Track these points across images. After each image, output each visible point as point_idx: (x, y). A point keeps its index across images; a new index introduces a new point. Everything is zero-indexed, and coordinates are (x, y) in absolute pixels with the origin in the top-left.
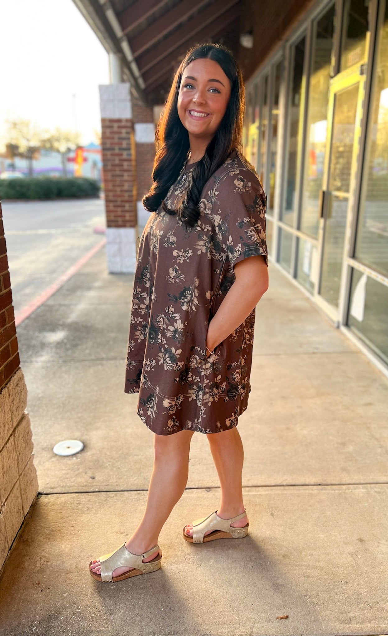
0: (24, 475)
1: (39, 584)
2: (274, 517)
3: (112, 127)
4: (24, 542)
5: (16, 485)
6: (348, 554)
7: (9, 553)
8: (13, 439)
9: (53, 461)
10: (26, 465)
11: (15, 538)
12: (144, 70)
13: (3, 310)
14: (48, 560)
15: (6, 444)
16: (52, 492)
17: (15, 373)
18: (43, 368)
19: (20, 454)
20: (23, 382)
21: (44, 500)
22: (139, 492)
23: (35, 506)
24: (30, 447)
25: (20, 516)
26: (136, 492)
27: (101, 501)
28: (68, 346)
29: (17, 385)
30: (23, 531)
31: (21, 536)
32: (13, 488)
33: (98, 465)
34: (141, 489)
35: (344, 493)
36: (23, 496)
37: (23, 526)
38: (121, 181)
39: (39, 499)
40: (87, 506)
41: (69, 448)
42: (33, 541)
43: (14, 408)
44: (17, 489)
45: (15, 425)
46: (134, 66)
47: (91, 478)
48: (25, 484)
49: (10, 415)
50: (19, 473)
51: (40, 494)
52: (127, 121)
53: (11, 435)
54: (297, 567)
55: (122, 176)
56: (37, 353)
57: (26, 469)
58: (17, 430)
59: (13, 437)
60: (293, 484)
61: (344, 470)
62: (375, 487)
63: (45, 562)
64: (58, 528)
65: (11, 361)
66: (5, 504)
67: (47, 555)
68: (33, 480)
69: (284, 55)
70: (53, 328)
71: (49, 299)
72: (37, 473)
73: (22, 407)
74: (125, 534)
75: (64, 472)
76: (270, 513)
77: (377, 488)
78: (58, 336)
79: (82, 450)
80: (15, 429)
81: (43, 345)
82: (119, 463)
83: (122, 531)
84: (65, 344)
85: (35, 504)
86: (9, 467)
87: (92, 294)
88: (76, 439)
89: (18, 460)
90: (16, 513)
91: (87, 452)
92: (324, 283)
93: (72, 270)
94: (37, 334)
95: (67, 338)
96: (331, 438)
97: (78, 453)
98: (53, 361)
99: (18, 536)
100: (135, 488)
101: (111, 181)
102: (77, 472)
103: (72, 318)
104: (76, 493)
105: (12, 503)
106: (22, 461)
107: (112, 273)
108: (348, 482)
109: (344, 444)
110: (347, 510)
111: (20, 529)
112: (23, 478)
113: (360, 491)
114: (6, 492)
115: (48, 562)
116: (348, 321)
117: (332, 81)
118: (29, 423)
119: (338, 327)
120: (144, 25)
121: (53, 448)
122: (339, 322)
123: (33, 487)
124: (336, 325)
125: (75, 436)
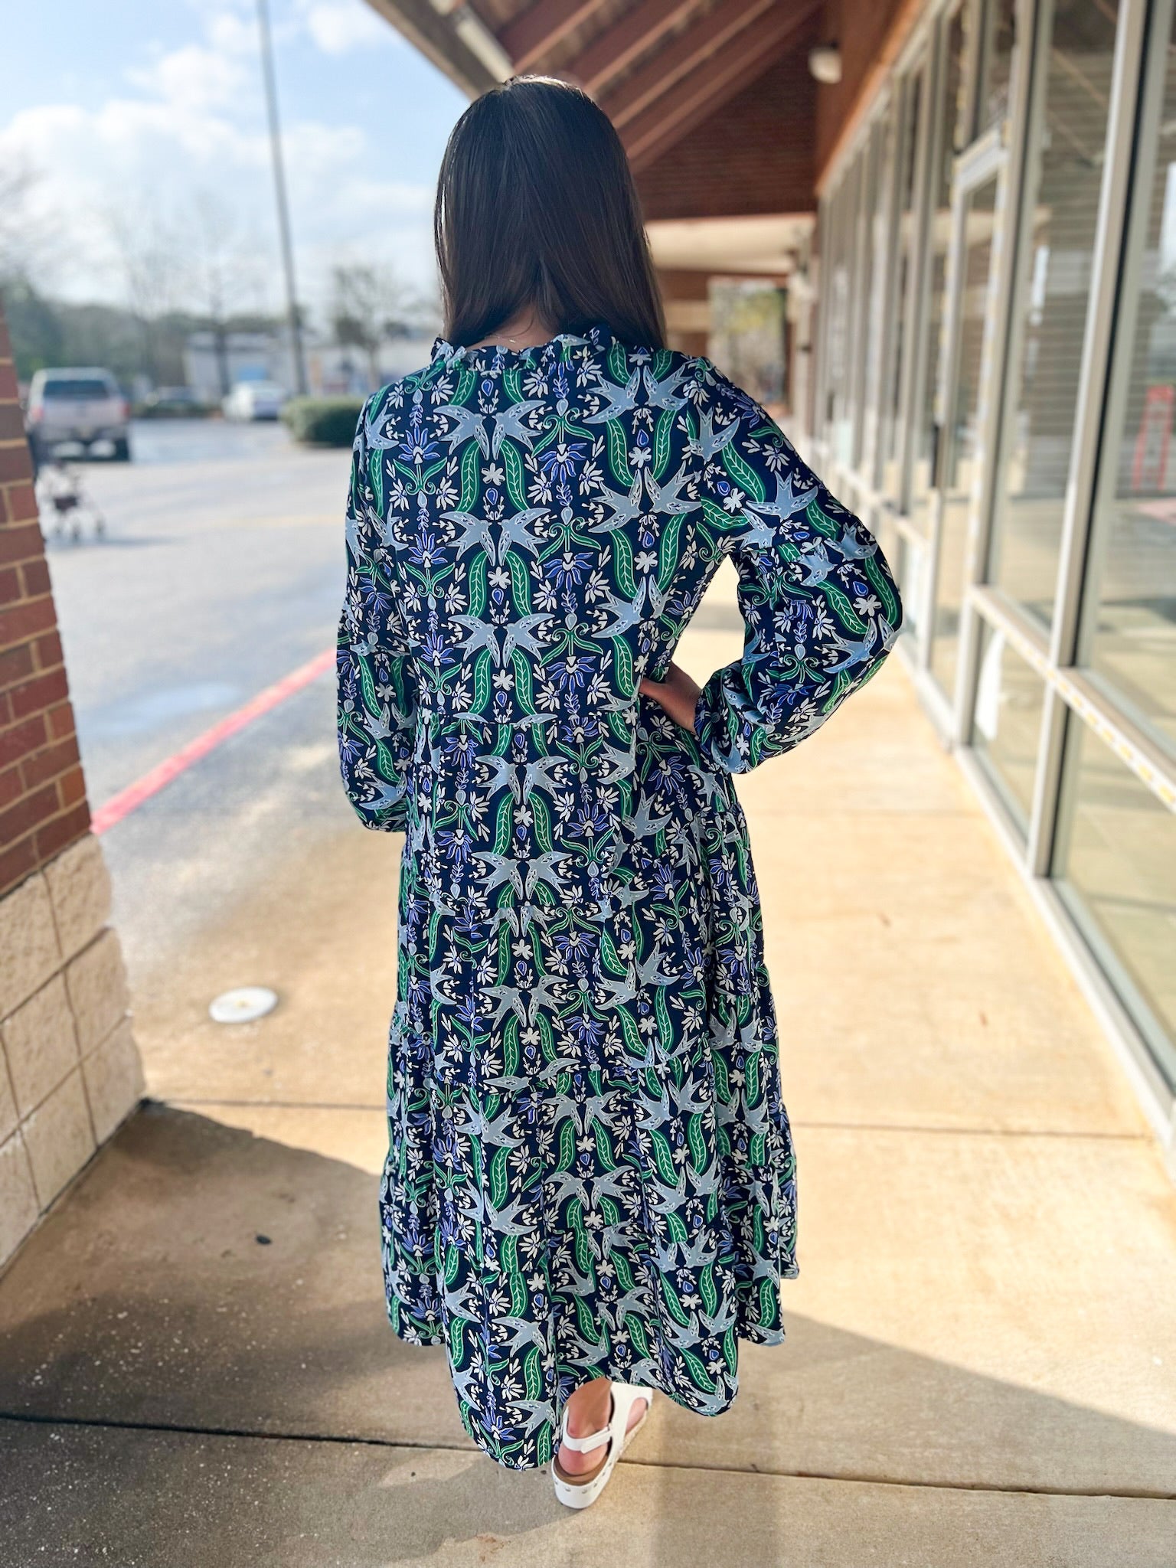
0: (99, 1058)
4: (80, 1198)
7: (41, 1220)
8: (62, 982)
9: (201, 1033)
10: (106, 1038)
11: (63, 1190)
13: (37, 713)
14: (112, 1241)
15: (38, 991)
17: (76, 843)
18: (257, 827)
19: (83, 1013)
20: (97, 864)
24: (119, 1000)
25: (83, 1145)
29: (78, 869)
30: (87, 1177)
31: (78, 1186)
32: (58, 1087)
33: (288, 1046)
36: (93, 1104)
41: (242, 1006)
42: (99, 1198)
43: (67, 918)
44: (74, 1087)
45: (69, 951)
47: (265, 1073)
48: (102, 1077)
49: (52, 933)
50: (79, 1052)
51: (148, 1100)
53: (56, 974)
57: (106, 1046)
58: (73, 967)
59: (60, 979)
63: (107, 1244)
65: (63, 819)
67: (114, 1229)
68: (127, 1070)
72: (144, 1055)
75: (214, 1056)
79: (270, 1013)
80: (69, 962)
81: (275, 776)
86: (48, 1041)
88: (266, 988)
90: (68, 1137)
91: (279, 1016)
94: (272, 750)
97: (257, 1018)
99: (71, 1185)
102: (240, 1059)
105: (57, 1116)
106: (91, 1030)
109: (848, 1030)
111: (78, 1172)
112: (94, 1065)
114: (36, 1092)
115: (112, 1244)
116: (971, 737)
117: (960, 164)
118: (115, 950)
119: (950, 751)
120: (575, 45)
121: (209, 1006)
122: (952, 740)
123: (125, 1085)
124: (946, 745)
125: (265, 980)
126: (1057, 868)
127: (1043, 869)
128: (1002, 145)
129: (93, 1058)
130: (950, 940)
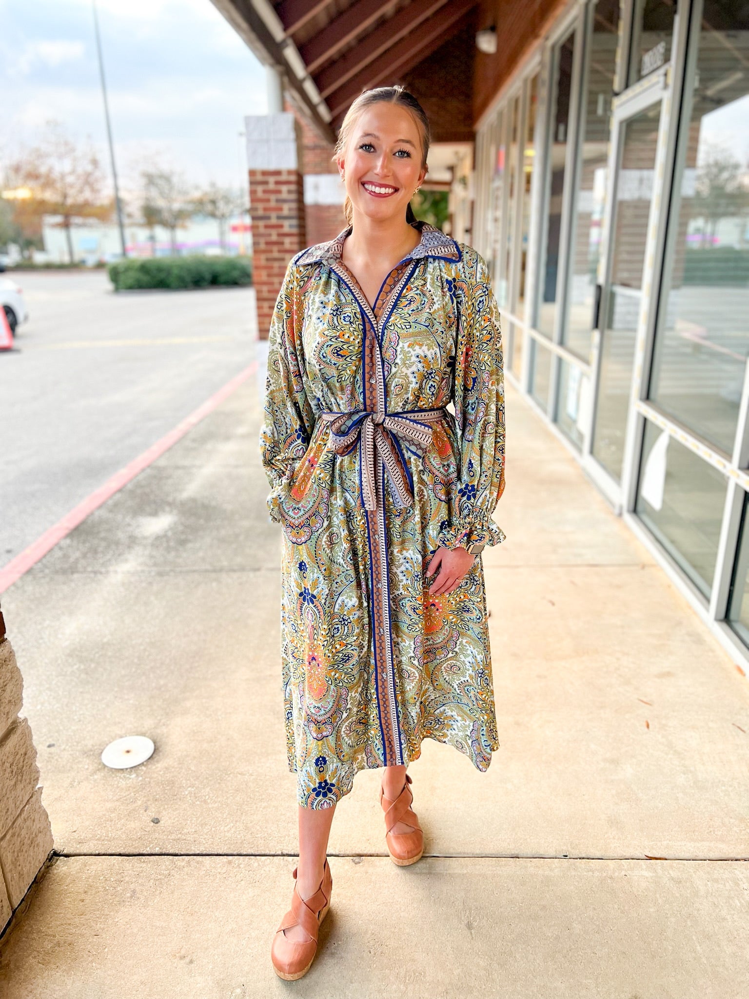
0: (13, 835)
2: (473, 931)
3: (266, 183)
10: (20, 814)
12: (328, 92)
16: (78, 852)
18: (123, 584)
21: (62, 867)
22: (230, 858)
23: (40, 882)
24: (30, 779)
26: (225, 859)
27: (159, 877)
28: (172, 544)
30: (6, 943)
33: (171, 791)
34: (235, 853)
35: (611, 878)
36: (9, 876)
37: (8, 930)
38: (280, 267)
39: (52, 865)
40: (132, 886)
42: (18, 968)
46: (310, 87)
47: (153, 821)
51: (56, 854)
52: (289, 173)
55: (282, 259)
56: (119, 555)
57: (19, 821)
60: (515, 852)
61: (614, 822)
64: (69, 939)
68: (37, 836)
69: (541, 63)
70: (156, 508)
71: (161, 456)
72: (51, 818)
74: (187, 960)
75: (109, 805)
76: (466, 922)
77: (676, 870)
78: (160, 524)
79: (150, 759)
81: (133, 541)
82: (208, 790)
83: (183, 952)
84: (168, 540)
85: (41, 878)
87: (229, 447)
88: (143, 734)
91: (158, 762)
94: (128, 519)
95: (174, 527)
96: (593, 747)
97: (142, 764)
98: (143, 571)
101: (266, 268)
102: (130, 808)
103: (191, 490)
104: (120, 855)
106: (7, 812)
108: (620, 852)
109: (615, 762)
110: (615, 921)
116: (636, 506)
117: (616, 102)
118: (27, 735)
119: (620, 515)
120: (323, 20)
121: (102, 753)
122: (621, 508)
123: (36, 849)
124: (617, 511)
125: (144, 727)
126: (733, 615)
127: (722, 615)
128: (666, 86)
129: (8, 837)
130: (668, 674)
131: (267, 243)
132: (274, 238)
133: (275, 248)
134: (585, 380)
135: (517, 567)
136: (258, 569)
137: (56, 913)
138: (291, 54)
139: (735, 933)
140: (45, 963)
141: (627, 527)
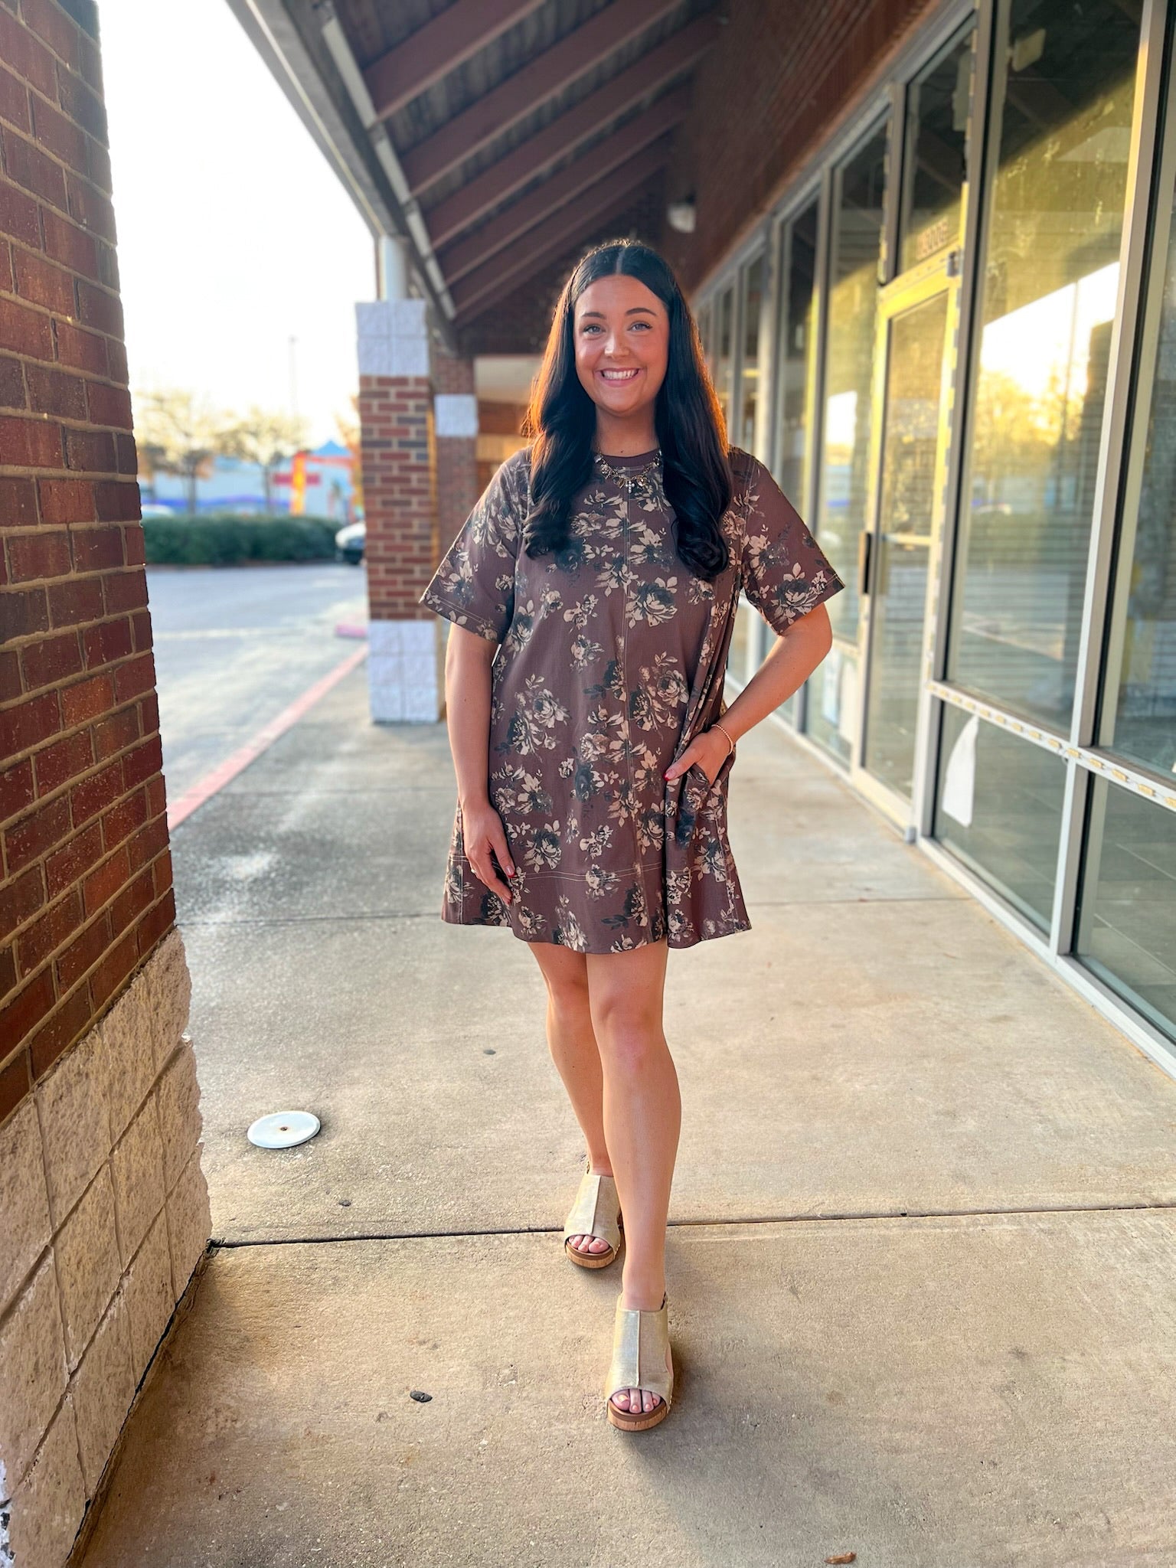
0: (179, 1195)
1: (212, 1480)
2: (800, 1296)
3: (386, 395)
4: (174, 1369)
5: (158, 1221)
6: (990, 1390)
7: (137, 1399)
8: (154, 1104)
9: (246, 1163)
10: (184, 1172)
11: (152, 1360)
12: (455, 277)
13: (140, 785)
14: (235, 1417)
15: (137, 1115)
16: (243, 1241)
17: (164, 939)
19: (169, 1141)
20: (181, 963)
21: (225, 1259)
22: (460, 1237)
23: (202, 1274)
24: (194, 1125)
25: (165, 1303)
26: (452, 1238)
27: (368, 1262)
28: (280, 888)
29: (167, 969)
30: (173, 1342)
31: (167, 1354)
32: (150, 1230)
33: (357, 1170)
34: (466, 1231)
35: (965, 1233)
36: (174, 1251)
37: (172, 1328)
38: (403, 514)
39: (213, 1257)
40: (334, 1273)
41: (284, 1129)
42: (198, 1367)
43: (160, 1026)
44: (161, 1232)
45: (160, 1066)
46: (432, 268)
47: (341, 1204)
48: (181, 1218)
49: (150, 1044)
50: (166, 1190)
51: (214, 1245)
52: (419, 381)
53: (150, 1093)
54: (866, 1426)
55: (408, 503)
57: (184, 1179)
58: (163, 1082)
59: (153, 1099)
60: (840, 1213)
61: (960, 1177)
62: (1040, 1219)
63: (229, 1421)
64: (261, 1332)
65: (155, 909)
66: (131, 1270)
67: (232, 1403)
68: (198, 1209)
69: (767, 244)
70: (245, 846)
71: (232, 780)
72: (209, 1192)
73: (178, 1024)
74: (430, 1345)
75: (273, 1189)
76: (789, 1287)
77: (1045, 1221)
78: (255, 864)
79: (318, 1135)
80: (160, 1078)
82: (409, 1166)
83: (421, 1337)
84: (273, 883)
85: (202, 1271)
86: (144, 1175)
87: (334, 769)
88: (303, 1109)
89: (164, 1156)
90: (155, 1295)
91: (329, 1138)
92: (872, 745)
93: (288, 717)
94: (205, 860)
95: (277, 868)
96: (920, 1099)
97: (307, 1141)
98: (245, 922)
99: (158, 1353)
100: (450, 1229)
101: (381, 514)
102: (305, 1190)
103: (290, 822)
105: (148, 1268)
106: (174, 1162)
107: (379, 723)
108: (972, 1207)
109: (952, 1114)
110: (977, 1276)
111: (163, 1337)
112: (175, 1204)
113: (1003, 1229)
114: (133, 1239)
115: (236, 1421)
116: (935, 827)
117: (882, 293)
118: (191, 1069)
119: (913, 841)
121: (247, 1132)
122: (913, 830)
123: (197, 1227)
124: (907, 837)
125: (299, 1101)
126: (1081, 948)
127: (1067, 948)
128: (953, 272)
130: (1005, 1018)
131: (385, 480)
132: (395, 472)
133: (397, 487)
134: (848, 667)
135: (783, 904)
136: (417, 915)
137: (234, 1307)
138: (415, 222)
139: (1129, 1282)
140: (235, 1360)
141: (924, 856)
